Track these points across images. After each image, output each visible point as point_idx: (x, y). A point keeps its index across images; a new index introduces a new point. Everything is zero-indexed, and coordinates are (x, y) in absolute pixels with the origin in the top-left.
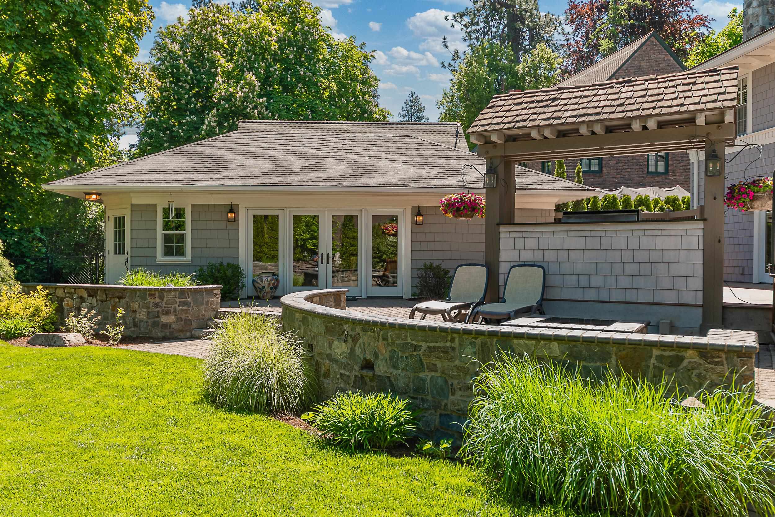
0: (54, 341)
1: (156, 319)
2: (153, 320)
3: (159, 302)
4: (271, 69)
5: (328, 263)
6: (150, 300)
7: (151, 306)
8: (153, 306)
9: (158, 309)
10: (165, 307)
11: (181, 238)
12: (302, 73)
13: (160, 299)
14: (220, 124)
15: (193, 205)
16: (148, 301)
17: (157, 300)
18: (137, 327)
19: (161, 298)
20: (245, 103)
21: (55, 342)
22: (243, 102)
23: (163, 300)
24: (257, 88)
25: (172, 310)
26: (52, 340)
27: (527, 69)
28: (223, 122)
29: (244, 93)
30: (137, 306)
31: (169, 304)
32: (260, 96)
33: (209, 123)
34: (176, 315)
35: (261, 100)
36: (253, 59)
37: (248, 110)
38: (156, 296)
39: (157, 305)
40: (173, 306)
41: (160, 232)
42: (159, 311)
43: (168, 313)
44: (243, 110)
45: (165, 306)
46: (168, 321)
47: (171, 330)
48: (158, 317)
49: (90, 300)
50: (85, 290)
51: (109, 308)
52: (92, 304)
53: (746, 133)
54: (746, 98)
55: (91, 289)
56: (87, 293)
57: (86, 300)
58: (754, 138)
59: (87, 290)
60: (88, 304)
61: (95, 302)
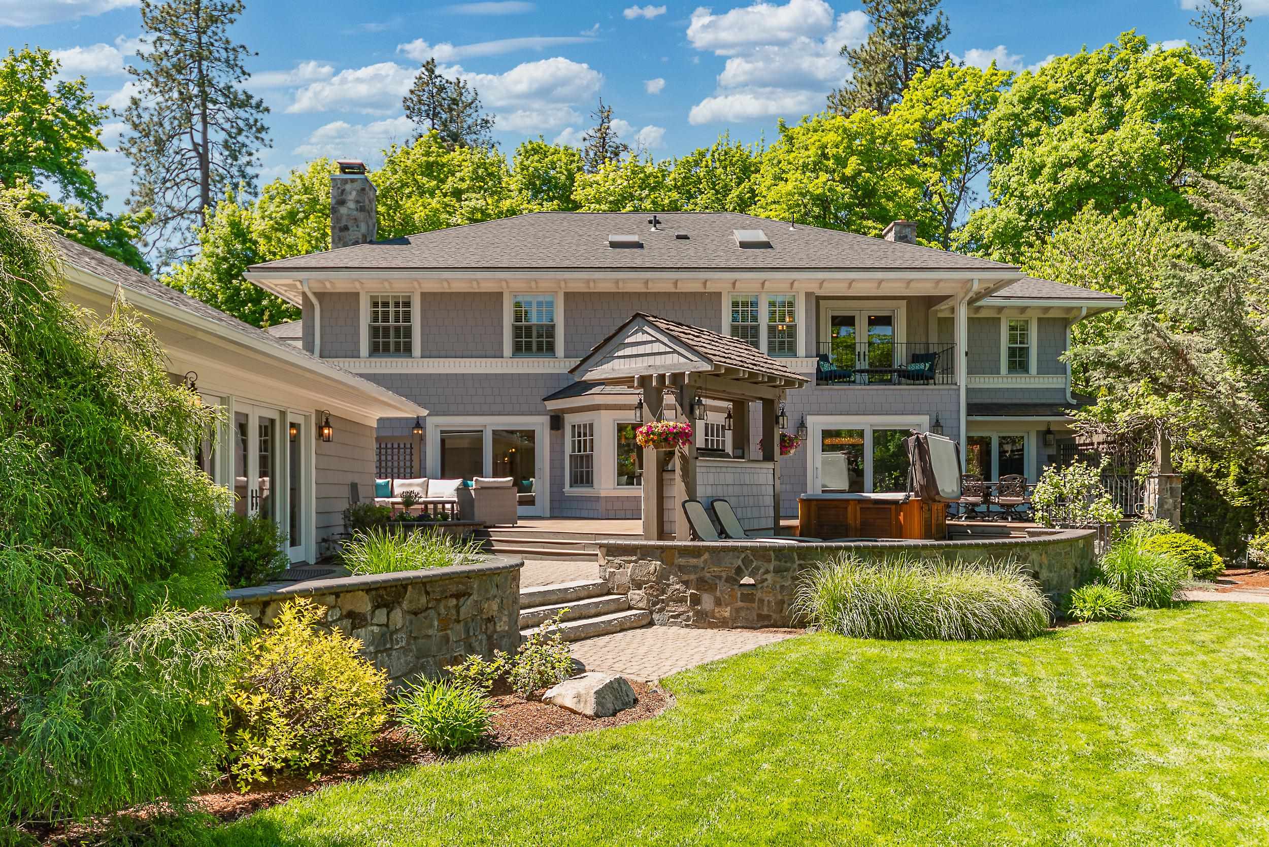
49: (381, 616)
50: (368, 591)
51: (431, 626)
52: (387, 625)
53: (411, 356)
54: (407, 317)
55: (385, 588)
56: (372, 601)
57: (369, 618)
58: (425, 364)
59: (374, 593)
60: (376, 629)
61: (398, 617)
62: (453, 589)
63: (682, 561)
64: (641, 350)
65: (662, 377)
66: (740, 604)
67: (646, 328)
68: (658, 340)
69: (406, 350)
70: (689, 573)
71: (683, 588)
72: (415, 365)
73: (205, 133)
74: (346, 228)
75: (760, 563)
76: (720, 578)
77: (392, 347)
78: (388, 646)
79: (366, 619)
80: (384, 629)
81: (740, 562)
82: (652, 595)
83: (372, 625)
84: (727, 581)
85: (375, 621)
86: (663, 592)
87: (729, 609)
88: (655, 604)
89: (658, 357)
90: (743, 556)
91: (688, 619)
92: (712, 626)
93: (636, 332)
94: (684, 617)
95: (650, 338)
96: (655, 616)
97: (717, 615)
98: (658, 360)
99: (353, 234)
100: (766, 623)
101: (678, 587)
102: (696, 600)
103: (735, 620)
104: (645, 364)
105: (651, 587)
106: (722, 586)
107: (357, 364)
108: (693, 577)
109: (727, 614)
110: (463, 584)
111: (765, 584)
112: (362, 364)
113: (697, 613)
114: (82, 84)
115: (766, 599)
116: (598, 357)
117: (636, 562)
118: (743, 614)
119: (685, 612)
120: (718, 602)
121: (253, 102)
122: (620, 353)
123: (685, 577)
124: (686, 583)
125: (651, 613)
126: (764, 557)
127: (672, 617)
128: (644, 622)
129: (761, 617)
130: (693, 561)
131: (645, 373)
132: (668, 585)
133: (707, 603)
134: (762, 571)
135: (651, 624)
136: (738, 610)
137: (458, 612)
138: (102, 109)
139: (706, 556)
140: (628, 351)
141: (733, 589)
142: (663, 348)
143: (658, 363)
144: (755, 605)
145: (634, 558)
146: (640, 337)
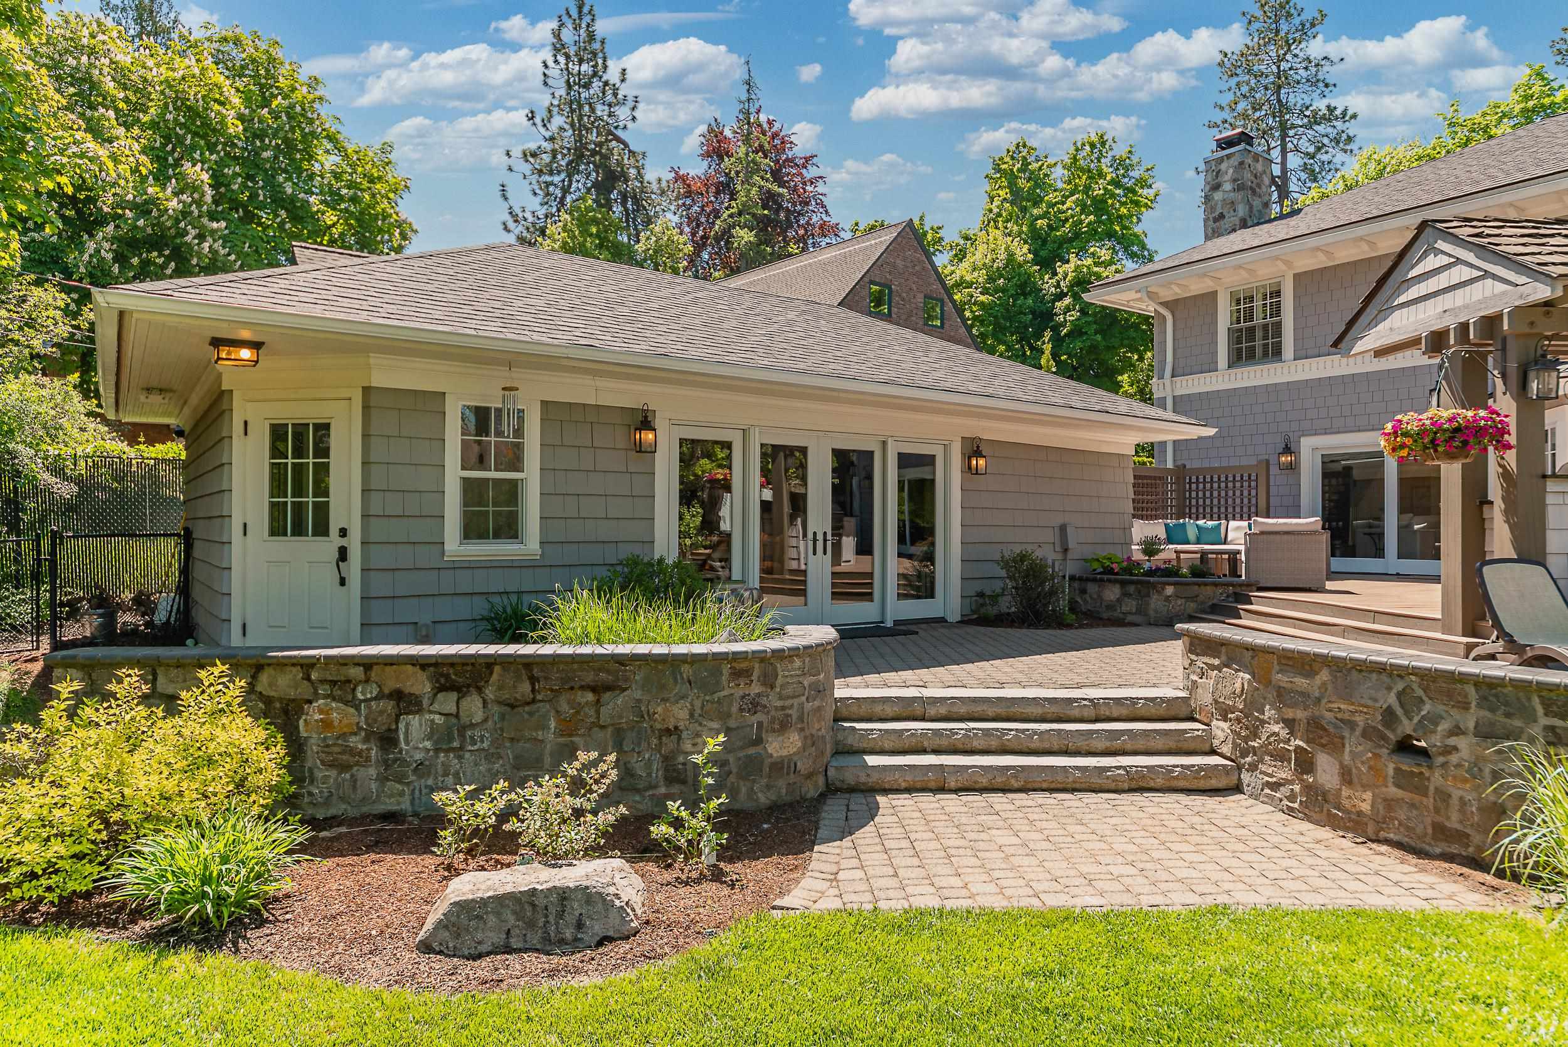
0: (571, 919)
1: (752, 751)
2: (741, 754)
3: (759, 695)
4: (226, 170)
5: (825, 553)
6: (732, 690)
7: (734, 709)
8: (741, 710)
9: (760, 717)
10: (776, 708)
11: (511, 492)
12: (289, 191)
13: (764, 684)
14: (120, 258)
15: (544, 403)
16: (725, 693)
17: (756, 689)
18: (684, 782)
19: (769, 681)
20: (182, 225)
21: (580, 925)
22: (178, 221)
23: (772, 687)
24: (208, 199)
25: (794, 712)
26: (561, 915)
27: (651, 252)
28: (130, 255)
29: (184, 202)
30: (683, 714)
31: (788, 697)
32: (213, 217)
33: (98, 251)
34: (802, 729)
35: (215, 225)
36: (188, 142)
37: (188, 238)
38: (754, 677)
39: (755, 706)
40: (796, 702)
41: (454, 474)
42: (760, 724)
43: (783, 726)
44: (175, 237)
45: (779, 704)
46: (784, 753)
47: (792, 778)
48: (759, 741)
49: (448, 702)
50: (424, 667)
51: (545, 727)
52: (457, 716)
53: (1281, 360)
54: (1277, 310)
55: (452, 665)
56: (430, 679)
57: (425, 702)
58: (1300, 368)
59: (432, 669)
60: (437, 719)
61: (473, 707)
62: (589, 678)
63: (1281, 679)
64: (1431, 285)
65: (1464, 327)
66: (1393, 791)
67: (1441, 245)
68: (1458, 261)
69: (1275, 353)
70: (1293, 706)
71: (1284, 733)
72: (1286, 371)
73: (1284, 163)
74: (1222, 216)
75: (1440, 709)
76: (1352, 725)
77: (1259, 351)
78: (456, 744)
79: (419, 704)
80: (454, 720)
81: (1392, 699)
82: (1238, 734)
83: (431, 712)
84: (1365, 734)
85: (436, 707)
86: (1255, 735)
87: (1368, 795)
88: (1244, 754)
89: (1459, 292)
90: (1400, 686)
91: (1292, 797)
92: (1333, 823)
93: (1425, 254)
94: (1285, 791)
95: (1446, 260)
96: (1246, 777)
97: (1346, 803)
98: (1459, 298)
99: (1231, 220)
100: (1454, 849)
101: (1276, 728)
102: (1305, 764)
103: (1381, 823)
104: (1440, 309)
105: (1238, 720)
106: (1353, 745)
107: (1214, 380)
108: (1300, 714)
109: (1366, 807)
110: (608, 672)
111: (1454, 758)
112: (1220, 379)
113: (1308, 788)
114: (1130, 152)
115: (1456, 794)
116: (1371, 311)
117: (1218, 668)
118: (1402, 814)
119: (1287, 782)
120: (1346, 776)
121: (1338, 112)
122: (1402, 299)
123: (1290, 714)
124: (1289, 723)
125: (1239, 768)
126: (1450, 695)
127: (1268, 784)
128: (1222, 783)
129: (1441, 831)
130: (1301, 682)
131: (1437, 326)
132: (1263, 722)
133: (1326, 771)
134: (1444, 726)
135: (1238, 789)
136: (1390, 804)
137: (598, 712)
138: (1148, 170)
139: (1324, 675)
140: (1414, 292)
141: (1376, 756)
142: (1466, 273)
143: (1459, 302)
144: (1429, 802)
145: (1216, 662)
146: (1432, 262)
